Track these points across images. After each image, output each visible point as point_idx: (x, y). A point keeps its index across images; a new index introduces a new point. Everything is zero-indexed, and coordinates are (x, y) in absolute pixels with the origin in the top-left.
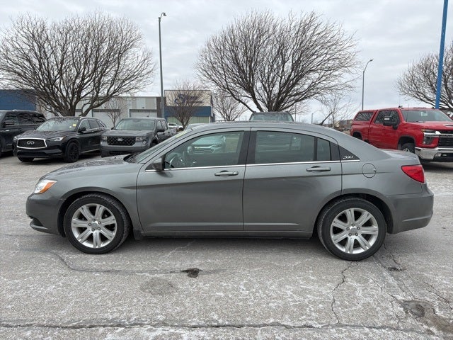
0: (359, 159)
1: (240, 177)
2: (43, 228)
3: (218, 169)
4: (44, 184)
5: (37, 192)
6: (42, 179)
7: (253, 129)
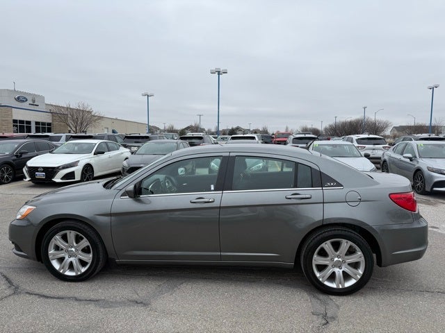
0: (342, 186)
1: (216, 204)
2: (22, 253)
3: (193, 196)
4: (25, 210)
5: (19, 217)
6: (26, 203)
7: (232, 154)
